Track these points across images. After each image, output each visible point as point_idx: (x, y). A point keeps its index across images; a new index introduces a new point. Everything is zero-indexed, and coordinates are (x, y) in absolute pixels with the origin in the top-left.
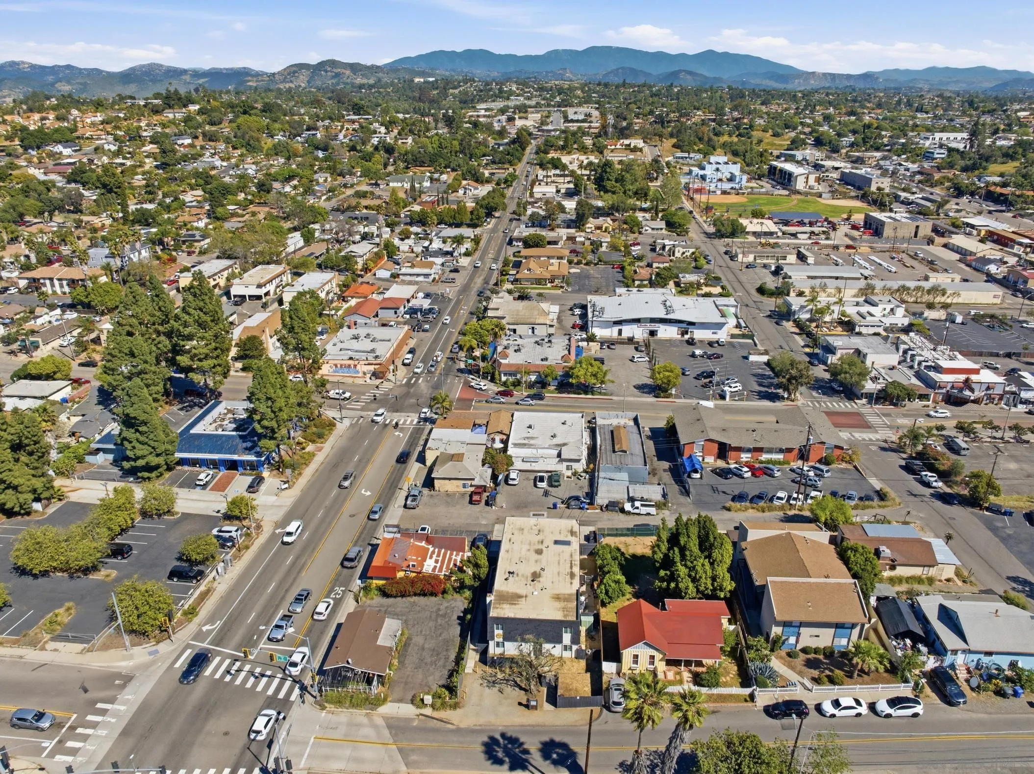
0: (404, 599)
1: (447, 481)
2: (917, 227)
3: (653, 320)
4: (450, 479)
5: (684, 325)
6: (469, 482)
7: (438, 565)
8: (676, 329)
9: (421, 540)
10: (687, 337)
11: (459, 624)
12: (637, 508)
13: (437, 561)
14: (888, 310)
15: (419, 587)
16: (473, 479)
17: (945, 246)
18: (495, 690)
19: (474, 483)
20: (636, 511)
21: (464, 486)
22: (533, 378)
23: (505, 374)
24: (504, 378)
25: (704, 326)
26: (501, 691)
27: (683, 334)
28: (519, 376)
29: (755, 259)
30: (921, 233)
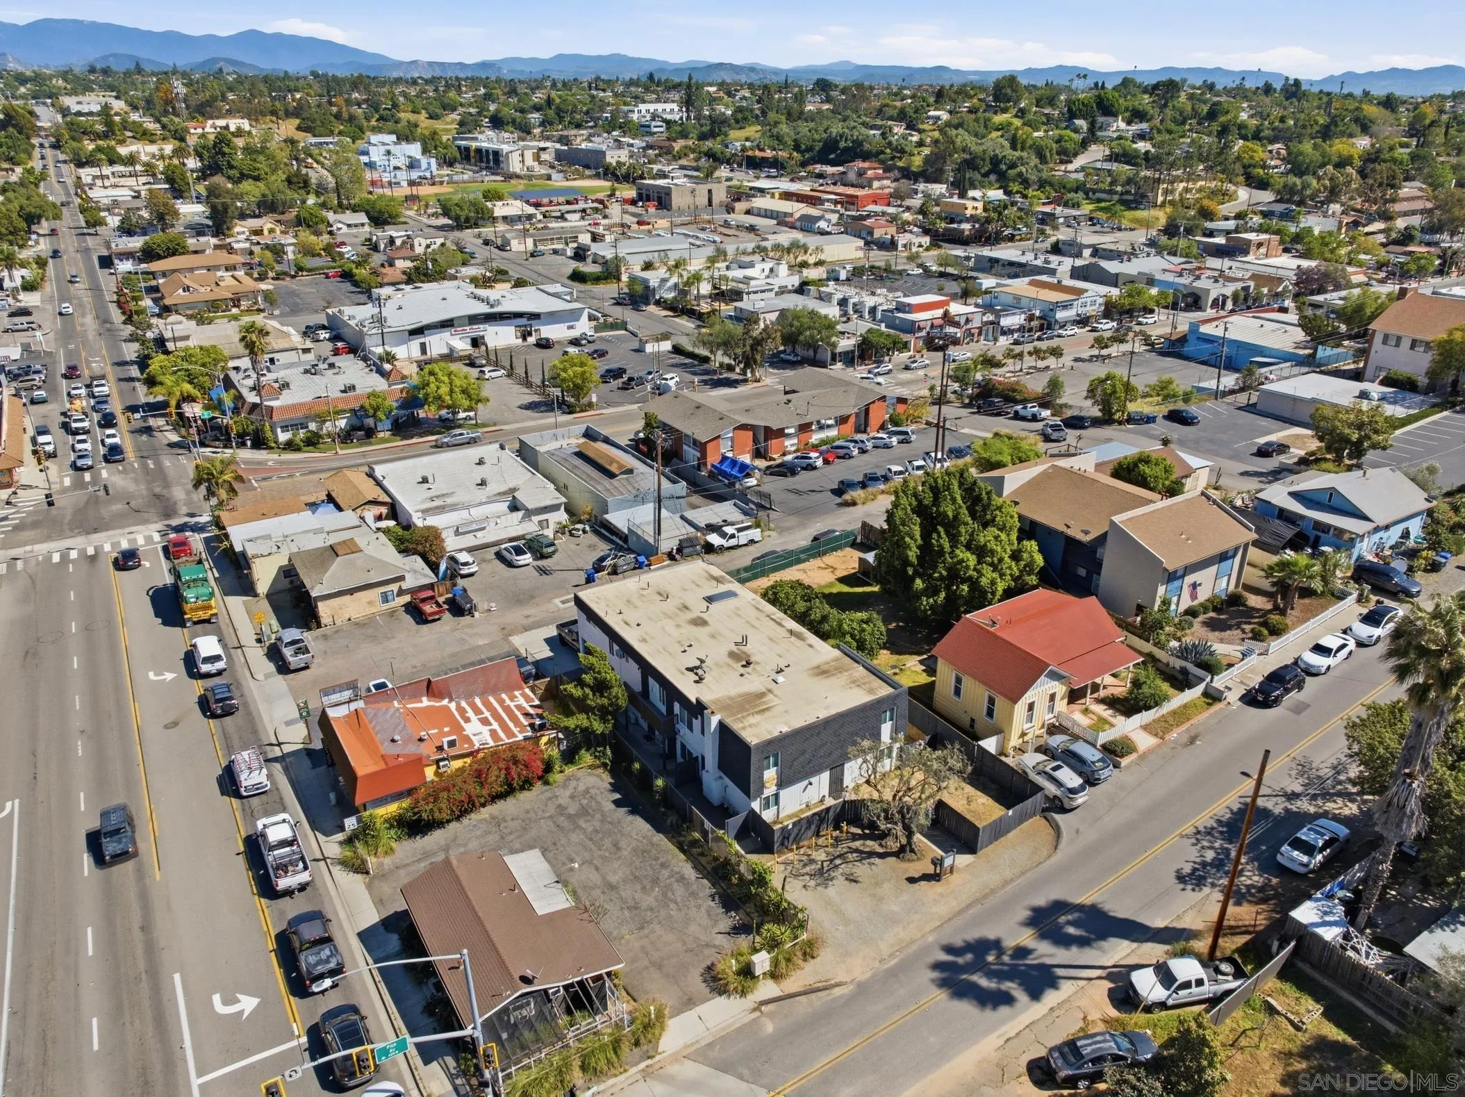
0: (465, 821)
1: (348, 597)
2: (710, 191)
3: (474, 319)
4: (351, 592)
5: (523, 321)
6: (394, 587)
7: (495, 726)
8: (513, 328)
9: (416, 697)
10: (532, 340)
11: (632, 812)
12: (733, 536)
13: (485, 722)
14: (767, 272)
15: (495, 777)
16: (402, 578)
17: (748, 212)
18: (839, 883)
19: (405, 585)
20: (733, 542)
21: (385, 598)
22: (342, 423)
23: (285, 428)
24: (283, 437)
25: (554, 317)
26: (852, 880)
27: (524, 339)
28: (313, 426)
29: (535, 245)
30: (715, 201)
